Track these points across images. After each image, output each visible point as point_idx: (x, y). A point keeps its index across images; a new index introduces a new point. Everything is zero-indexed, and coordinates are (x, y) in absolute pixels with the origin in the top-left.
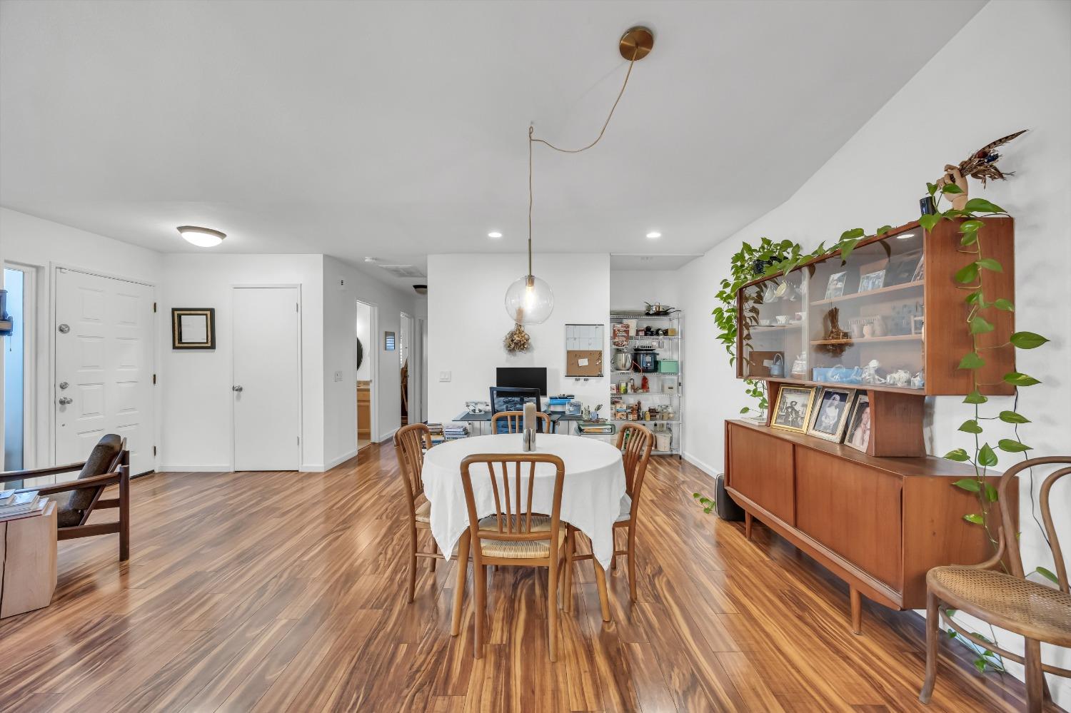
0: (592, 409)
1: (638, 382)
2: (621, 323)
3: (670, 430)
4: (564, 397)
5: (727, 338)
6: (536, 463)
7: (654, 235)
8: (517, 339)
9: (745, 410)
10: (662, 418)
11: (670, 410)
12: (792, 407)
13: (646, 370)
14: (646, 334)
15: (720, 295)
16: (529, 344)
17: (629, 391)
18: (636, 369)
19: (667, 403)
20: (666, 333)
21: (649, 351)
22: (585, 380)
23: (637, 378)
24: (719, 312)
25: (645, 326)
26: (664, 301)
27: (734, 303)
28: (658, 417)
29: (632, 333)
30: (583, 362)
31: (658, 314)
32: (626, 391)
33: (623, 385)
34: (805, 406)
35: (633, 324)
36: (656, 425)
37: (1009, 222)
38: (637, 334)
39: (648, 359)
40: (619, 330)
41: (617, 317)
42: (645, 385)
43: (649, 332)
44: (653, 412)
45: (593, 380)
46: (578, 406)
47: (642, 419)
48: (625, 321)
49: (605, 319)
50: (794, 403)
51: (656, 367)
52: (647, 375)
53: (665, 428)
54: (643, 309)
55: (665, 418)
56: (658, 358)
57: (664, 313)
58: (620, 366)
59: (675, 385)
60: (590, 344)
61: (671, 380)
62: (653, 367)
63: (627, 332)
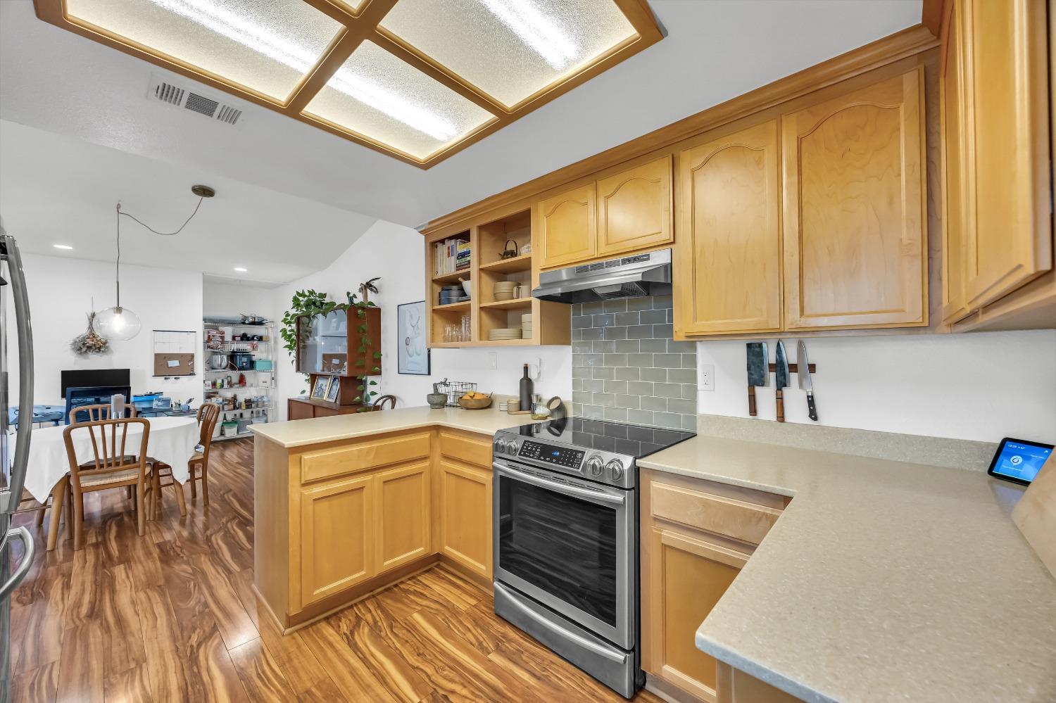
0: (183, 403)
1: (235, 378)
2: (217, 329)
3: (265, 415)
4: (151, 394)
5: (290, 347)
6: (129, 424)
7: (240, 269)
8: (91, 342)
9: (303, 392)
10: (257, 406)
11: (265, 399)
12: (321, 387)
13: (242, 368)
14: (242, 339)
15: (284, 321)
16: (107, 348)
17: (226, 386)
18: (233, 368)
19: (263, 393)
20: (260, 339)
21: (244, 353)
22: (175, 378)
23: (235, 376)
24: (284, 331)
25: (242, 332)
26: (260, 313)
27: (294, 326)
28: (253, 405)
29: (228, 338)
30: (174, 363)
31: (253, 323)
32: (222, 386)
33: (219, 382)
34: (326, 386)
35: (228, 331)
36: (252, 412)
37: (379, 310)
38: (234, 338)
39: (245, 359)
40: (213, 336)
41: (212, 324)
42: (242, 381)
43: (244, 338)
44: (249, 403)
45: (184, 379)
46: (167, 401)
47: (238, 409)
48: (221, 329)
49: (199, 327)
50: (322, 385)
51: (252, 365)
52: (243, 372)
53: (261, 414)
54: (240, 318)
55: (260, 405)
56: (254, 358)
57: (261, 323)
58: (216, 365)
59: (269, 380)
60: (180, 348)
61: (265, 377)
62: (248, 366)
63: (222, 338)
